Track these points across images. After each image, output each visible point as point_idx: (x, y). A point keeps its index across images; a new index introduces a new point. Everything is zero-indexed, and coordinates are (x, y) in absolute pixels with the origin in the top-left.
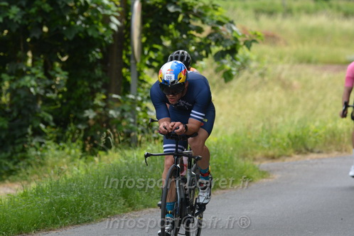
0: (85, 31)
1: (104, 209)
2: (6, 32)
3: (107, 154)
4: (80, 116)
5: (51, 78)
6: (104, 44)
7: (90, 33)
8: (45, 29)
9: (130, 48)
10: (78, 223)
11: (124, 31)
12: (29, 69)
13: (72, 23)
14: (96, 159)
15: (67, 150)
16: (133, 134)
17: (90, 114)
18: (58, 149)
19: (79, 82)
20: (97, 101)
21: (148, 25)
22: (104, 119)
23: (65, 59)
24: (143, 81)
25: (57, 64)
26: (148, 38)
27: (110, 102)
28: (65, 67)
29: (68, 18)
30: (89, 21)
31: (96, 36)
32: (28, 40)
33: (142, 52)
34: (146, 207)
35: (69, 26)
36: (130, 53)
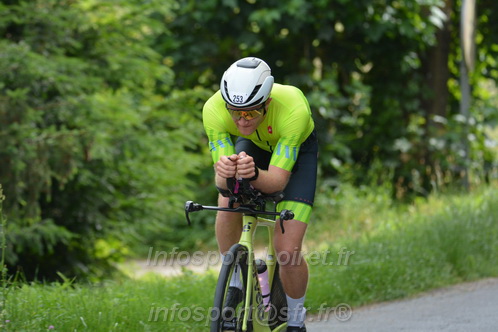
0: (396, 28)
1: (423, 280)
2: (284, 33)
3: (427, 201)
4: (388, 148)
5: (347, 95)
6: (422, 47)
7: (403, 30)
8: (339, 27)
9: (459, 51)
10: (385, 298)
11: (451, 28)
12: (316, 84)
13: (378, 18)
14: (412, 209)
15: (371, 197)
16: (463, 174)
17: (403, 145)
18: (358, 196)
19: (387, 101)
20: (413, 127)
21: (484, 19)
22: (423, 153)
23: (367, 68)
24: (478, 98)
25: (356, 77)
26: (485, 36)
27: (431, 129)
28: (367, 80)
29: (371, 10)
30: (400, 14)
31: (410, 34)
32: (316, 43)
33: (477, 57)
34: (483, 275)
35: (372, 22)
36: (459, 58)
